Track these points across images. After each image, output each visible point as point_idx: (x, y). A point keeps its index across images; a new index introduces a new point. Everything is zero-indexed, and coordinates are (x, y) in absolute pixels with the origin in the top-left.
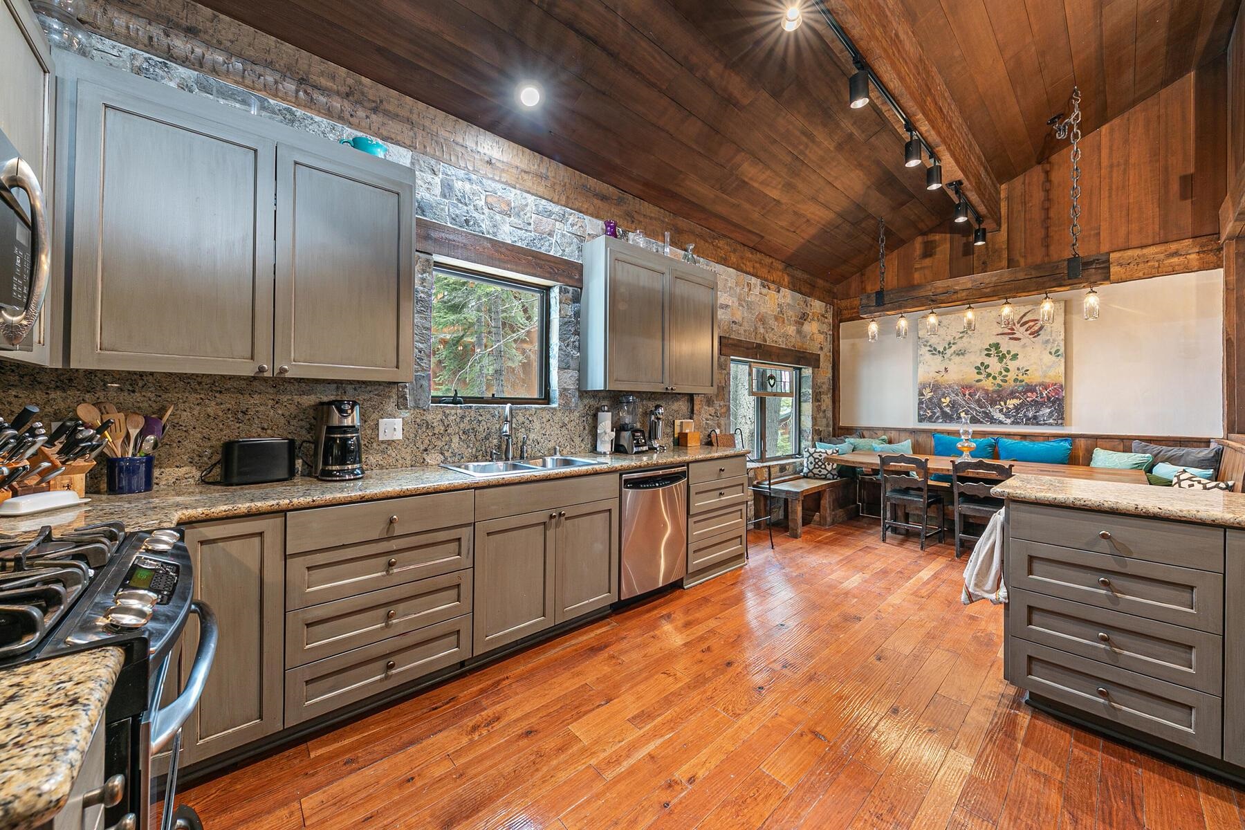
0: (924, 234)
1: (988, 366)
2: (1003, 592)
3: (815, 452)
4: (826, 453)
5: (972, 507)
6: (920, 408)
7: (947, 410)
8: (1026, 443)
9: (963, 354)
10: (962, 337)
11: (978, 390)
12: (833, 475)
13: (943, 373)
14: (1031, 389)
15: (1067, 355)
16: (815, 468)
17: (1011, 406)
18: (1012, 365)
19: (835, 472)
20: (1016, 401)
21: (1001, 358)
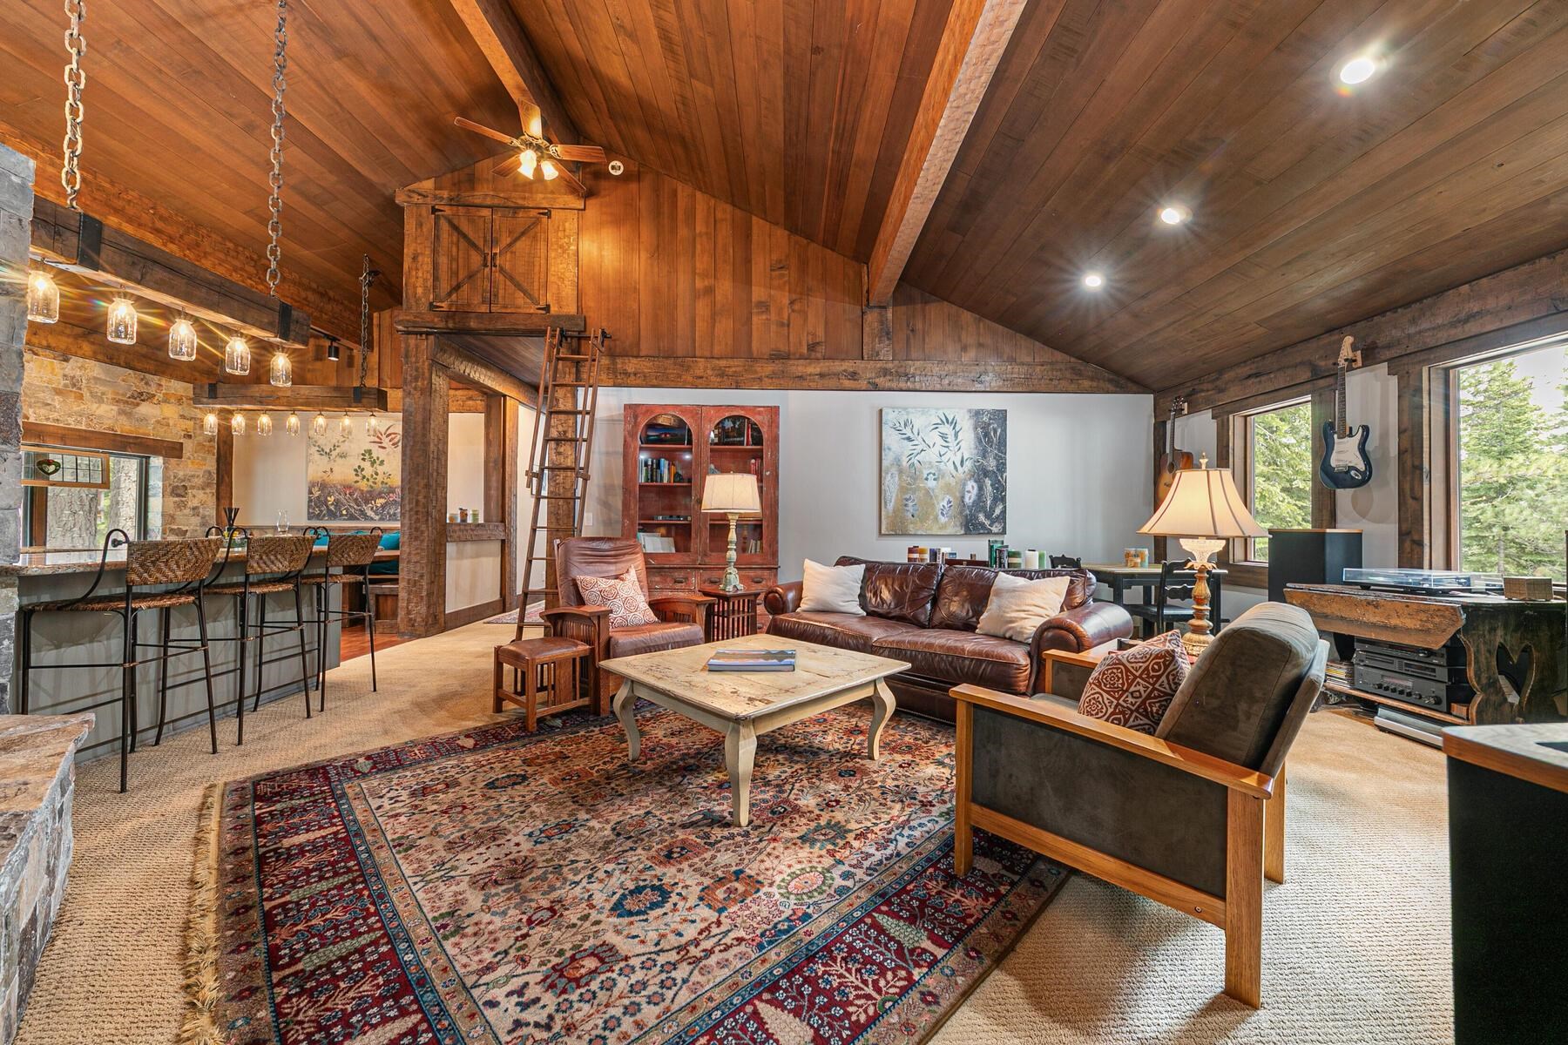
1: (363, 469)
6: (309, 507)
7: (332, 508)
9: (345, 457)
10: (344, 442)
11: (355, 490)
13: (329, 473)
17: (379, 505)
18: (380, 469)
20: (383, 501)
21: (373, 463)
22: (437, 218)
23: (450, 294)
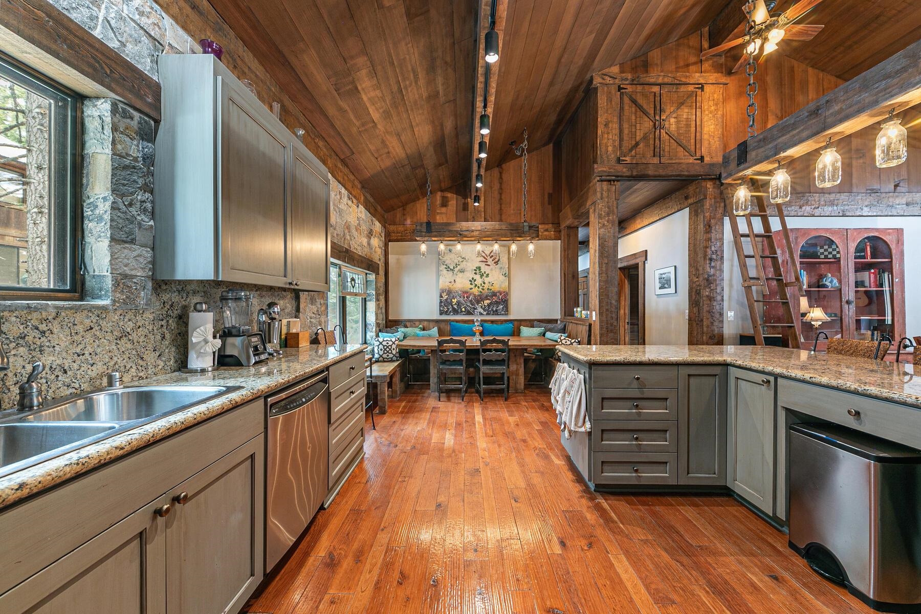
0: (442, 191)
1: (475, 280)
2: (588, 425)
3: (384, 341)
4: (391, 341)
5: (488, 367)
6: (440, 306)
7: (455, 307)
8: (495, 325)
9: (463, 272)
10: (462, 261)
11: (470, 294)
12: (397, 357)
13: (453, 283)
14: (494, 294)
15: (508, 276)
16: (384, 353)
17: (486, 304)
18: (487, 280)
19: (398, 355)
20: (488, 302)
21: (482, 276)
22: (622, 94)
23: (631, 150)
